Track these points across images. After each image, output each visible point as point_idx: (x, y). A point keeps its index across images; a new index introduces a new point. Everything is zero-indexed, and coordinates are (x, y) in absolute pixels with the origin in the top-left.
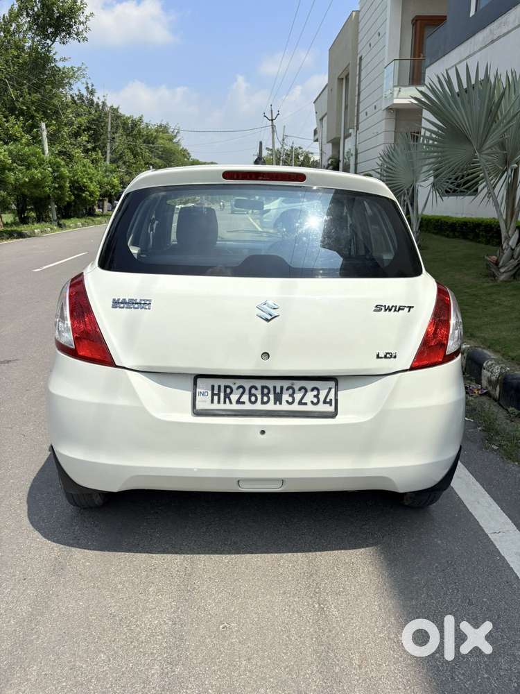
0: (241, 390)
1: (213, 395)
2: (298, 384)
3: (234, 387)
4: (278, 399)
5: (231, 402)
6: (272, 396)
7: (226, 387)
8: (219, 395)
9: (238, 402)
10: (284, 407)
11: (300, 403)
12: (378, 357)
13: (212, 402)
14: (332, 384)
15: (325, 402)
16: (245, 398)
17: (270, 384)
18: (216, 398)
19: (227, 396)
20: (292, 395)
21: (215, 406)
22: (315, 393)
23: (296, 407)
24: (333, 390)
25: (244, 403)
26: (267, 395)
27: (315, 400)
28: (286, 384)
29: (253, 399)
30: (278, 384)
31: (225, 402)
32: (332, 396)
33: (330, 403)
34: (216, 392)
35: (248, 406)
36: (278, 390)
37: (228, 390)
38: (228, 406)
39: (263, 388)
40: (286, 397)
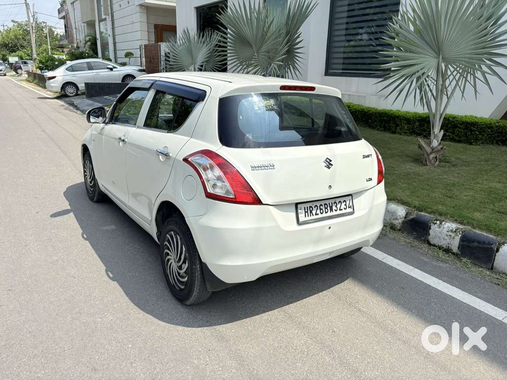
0: (316, 207)
1: (305, 212)
2: (337, 200)
3: (313, 207)
4: (331, 210)
5: (313, 215)
6: (329, 208)
7: (310, 207)
8: (307, 212)
9: (316, 214)
10: (334, 213)
11: (340, 210)
12: (367, 181)
13: (305, 216)
14: (351, 197)
15: (349, 207)
16: (318, 212)
17: (327, 202)
18: (307, 214)
19: (311, 212)
20: (336, 206)
21: (307, 218)
22: (345, 203)
23: (339, 212)
24: (351, 200)
25: (318, 214)
26: (327, 208)
27: (345, 207)
28: (333, 201)
29: (322, 211)
30: (330, 201)
31: (311, 216)
32: (351, 204)
33: (351, 207)
34: (306, 211)
35: (320, 216)
36: (331, 205)
37: (311, 209)
38: (312, 217)
39: (325, 204)
40: (334, 208)
